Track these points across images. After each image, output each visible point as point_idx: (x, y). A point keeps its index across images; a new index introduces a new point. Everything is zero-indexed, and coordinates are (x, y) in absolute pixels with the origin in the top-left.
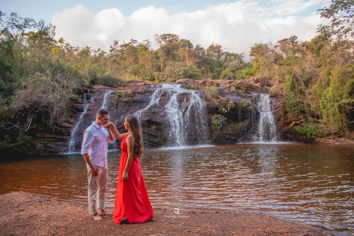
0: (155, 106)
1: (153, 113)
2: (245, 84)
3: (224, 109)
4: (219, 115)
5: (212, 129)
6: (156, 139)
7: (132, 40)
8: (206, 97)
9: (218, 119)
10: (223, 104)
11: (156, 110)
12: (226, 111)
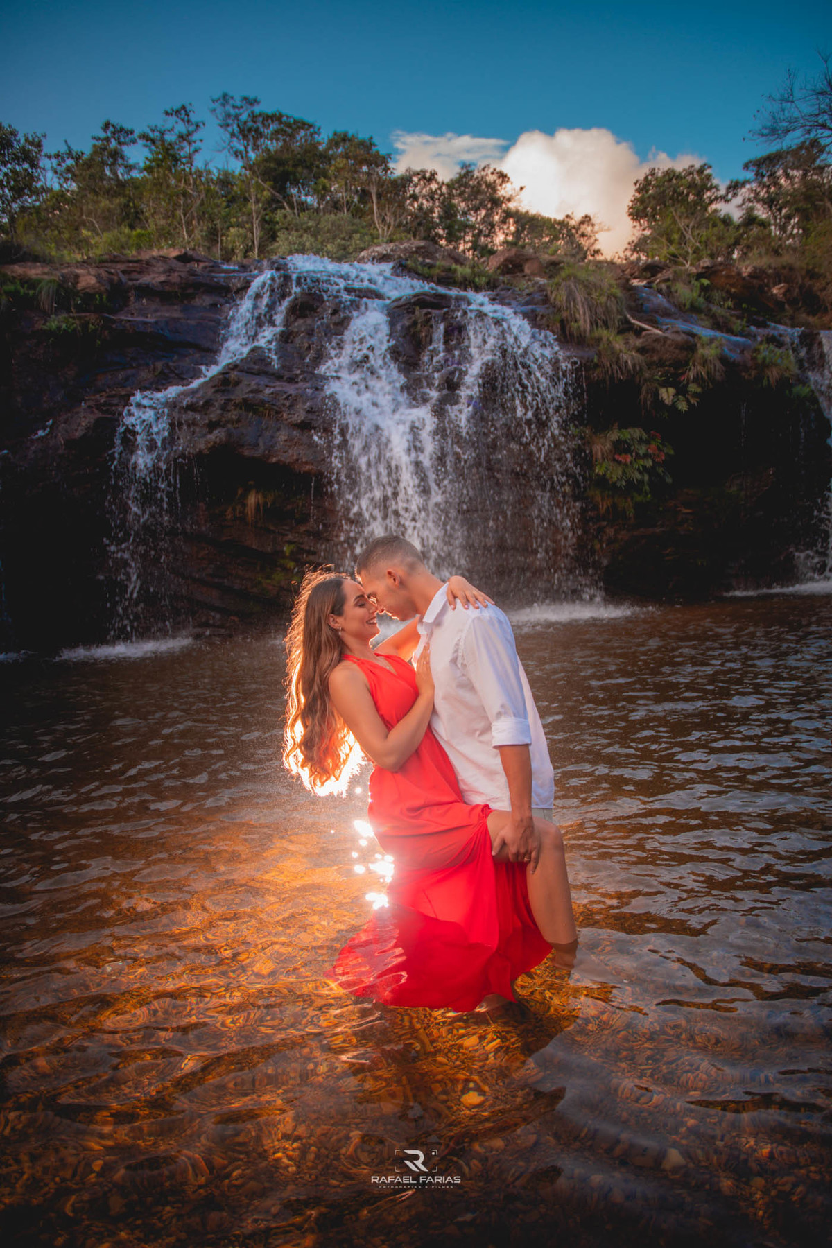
0: (255, 364)
1: (247, 405)
2: (728, 276)
3: (672, 391)
4: (637, 433)
5: (596, 508)
6: (268, 577)
7: (107, 126)
8: (563, 323)
9: (628, 451)
10: (661, 363)
11: (268, 391)
12: (683, 406)
